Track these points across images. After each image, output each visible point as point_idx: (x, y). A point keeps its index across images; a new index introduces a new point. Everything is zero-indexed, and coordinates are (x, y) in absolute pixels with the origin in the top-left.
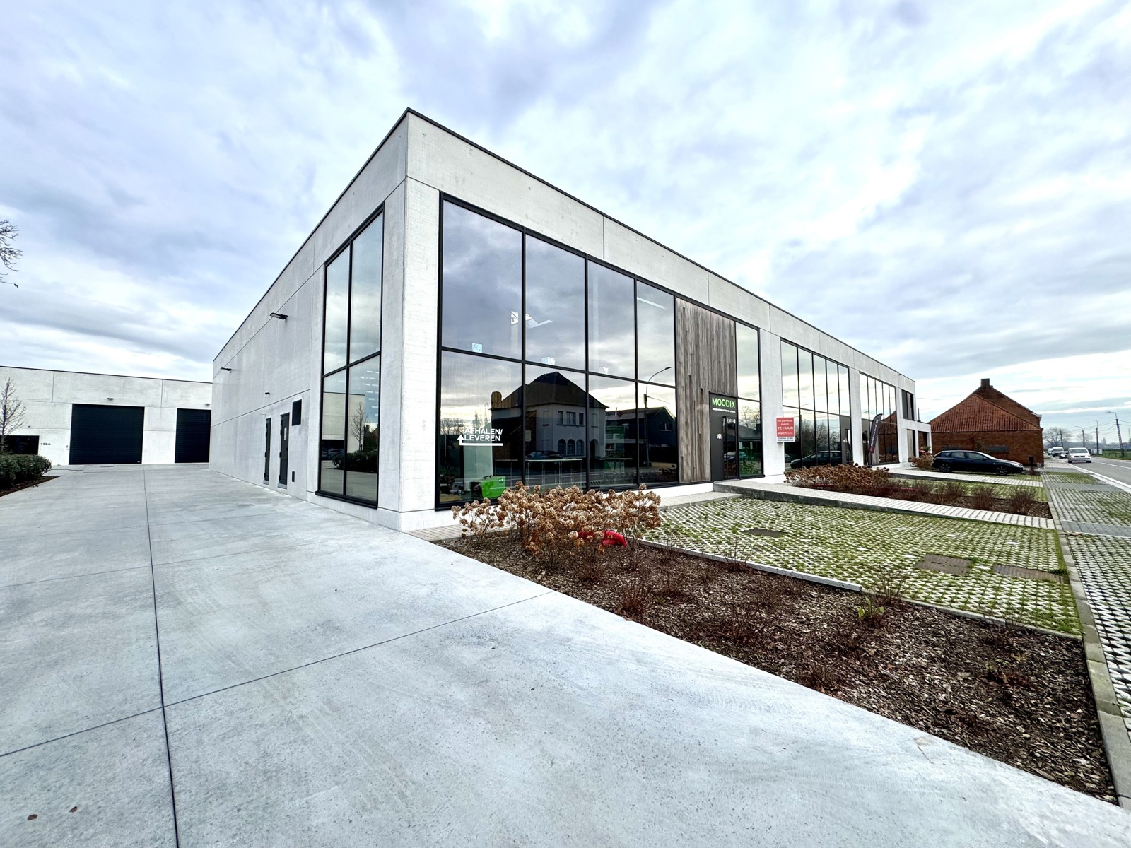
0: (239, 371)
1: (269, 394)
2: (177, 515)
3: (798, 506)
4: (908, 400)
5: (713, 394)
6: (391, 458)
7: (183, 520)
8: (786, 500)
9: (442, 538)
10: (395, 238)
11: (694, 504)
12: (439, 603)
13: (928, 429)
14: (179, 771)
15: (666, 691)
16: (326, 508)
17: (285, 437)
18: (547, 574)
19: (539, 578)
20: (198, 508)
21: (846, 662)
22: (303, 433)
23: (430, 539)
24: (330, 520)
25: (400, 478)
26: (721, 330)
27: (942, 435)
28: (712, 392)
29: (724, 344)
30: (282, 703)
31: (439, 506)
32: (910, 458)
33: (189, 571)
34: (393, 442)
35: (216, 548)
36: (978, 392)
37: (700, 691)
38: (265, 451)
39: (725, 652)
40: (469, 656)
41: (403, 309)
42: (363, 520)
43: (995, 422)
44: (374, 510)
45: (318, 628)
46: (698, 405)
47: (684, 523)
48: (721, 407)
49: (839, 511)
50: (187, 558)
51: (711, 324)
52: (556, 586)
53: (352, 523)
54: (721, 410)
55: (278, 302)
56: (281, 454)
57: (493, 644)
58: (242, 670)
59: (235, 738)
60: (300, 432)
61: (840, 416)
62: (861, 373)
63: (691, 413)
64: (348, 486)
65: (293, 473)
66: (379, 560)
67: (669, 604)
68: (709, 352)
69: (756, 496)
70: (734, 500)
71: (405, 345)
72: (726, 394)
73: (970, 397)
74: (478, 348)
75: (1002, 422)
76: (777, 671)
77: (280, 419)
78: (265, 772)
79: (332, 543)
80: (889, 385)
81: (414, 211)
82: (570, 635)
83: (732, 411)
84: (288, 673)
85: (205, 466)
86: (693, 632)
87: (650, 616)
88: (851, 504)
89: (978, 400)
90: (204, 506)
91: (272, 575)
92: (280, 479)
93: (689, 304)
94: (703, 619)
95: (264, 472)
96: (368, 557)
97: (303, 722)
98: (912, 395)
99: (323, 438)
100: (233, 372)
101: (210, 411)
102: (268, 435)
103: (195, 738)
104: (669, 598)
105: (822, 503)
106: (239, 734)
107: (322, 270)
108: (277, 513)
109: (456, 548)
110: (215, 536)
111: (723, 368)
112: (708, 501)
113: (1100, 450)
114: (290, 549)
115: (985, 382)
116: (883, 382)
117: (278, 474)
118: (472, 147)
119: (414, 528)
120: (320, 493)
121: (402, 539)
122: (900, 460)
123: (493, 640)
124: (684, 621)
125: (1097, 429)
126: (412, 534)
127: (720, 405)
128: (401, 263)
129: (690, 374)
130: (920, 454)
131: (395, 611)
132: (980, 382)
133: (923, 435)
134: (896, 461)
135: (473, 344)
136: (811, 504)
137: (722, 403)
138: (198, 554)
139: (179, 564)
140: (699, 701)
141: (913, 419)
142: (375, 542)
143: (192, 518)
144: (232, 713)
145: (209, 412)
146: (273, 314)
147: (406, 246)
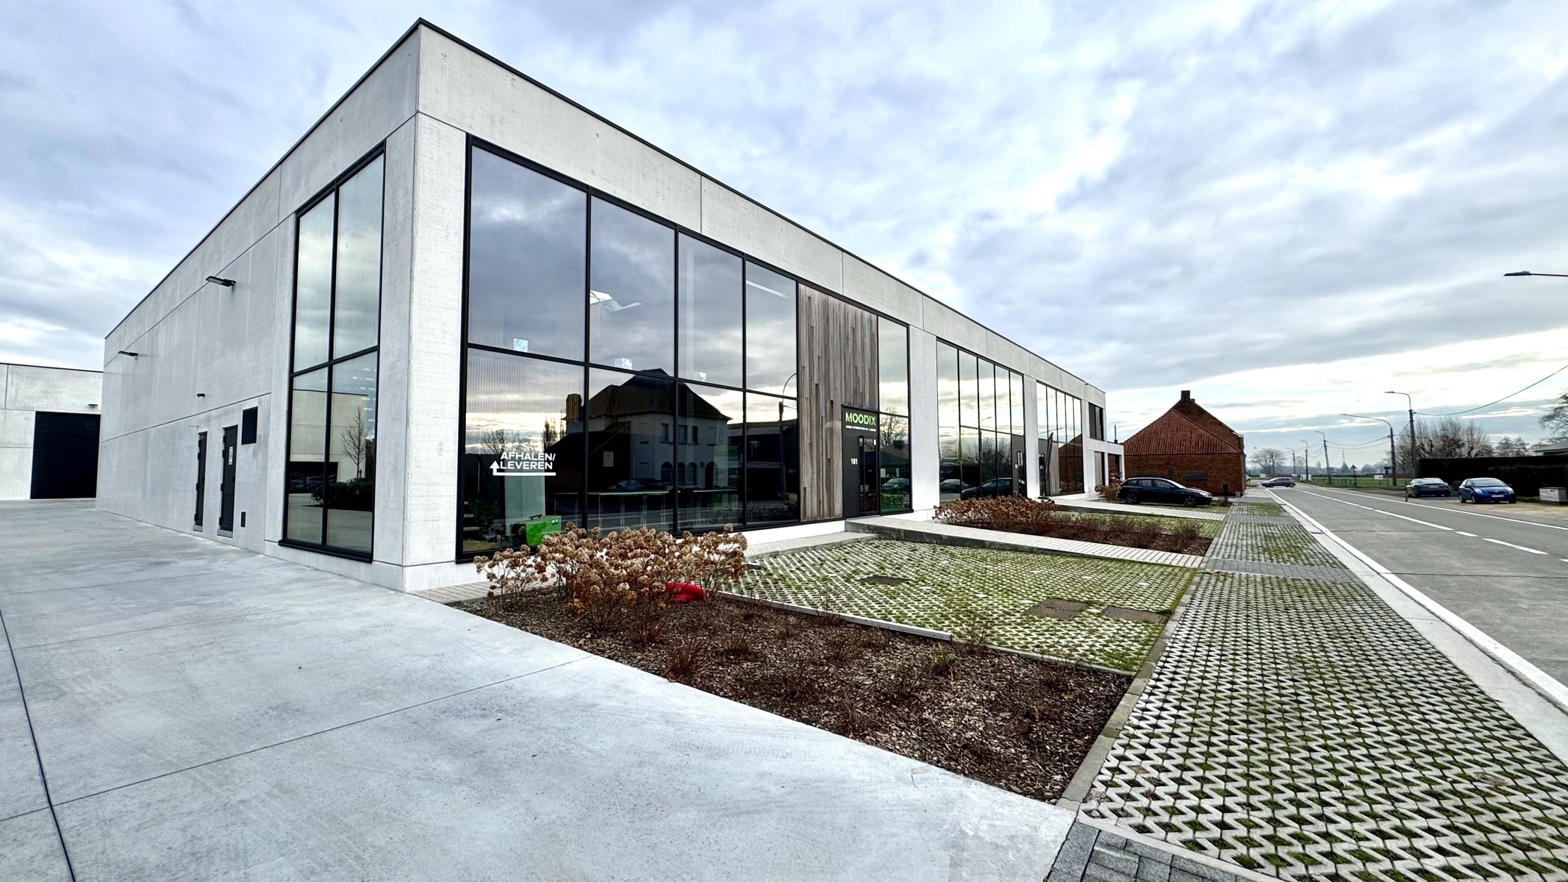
0: (153, 357)
1: (203, 395)
2: (47, 579)
3: (938, 548)
4: (1096, 417)
5: (847, 408)
6: (392, 493)
7: (57, 587)
8: (927, 540)
9: (462, 598)
10: (401, 193)
11: (814, 548)
12: (442, 676)
13: (1120, 451)
14: (80, 863)
15: (687, 748)
16: (295, 564)
17: (231, 460)
18: (592, 637)
19: (581, 642)
20: (82, 568)
21: (894, 710)
22: (260, 457)
23: (445, 601)
24: (299, 580)
25: (404, 520)
26: (859, 325)
27: (1136, 458)
28: (847, 405)
29: (863, 343)
30: (218, 790)
31: (462, 557)
32: (1096, 487)
33: (73, 653)
34: (395, 470)
35: (116, 623)
36: (1177, 407)
37: (722, 745)
38: (196, 482)
39: (769, 708)
40: (465, 729)
41: (411, 292)
42: (351, 578)
43: (1193, 444)
44: (368, 565)
45: (270, 711)
46: (826, 422)
47: (792, 571)
48: (858, 424)
49: (983, 552)
50: (71, 638)
51: (846, 317)
52: (600, 651)
53: (333, 584)
54: (858, 428)
55: (219, 259)
56: (222, 486)
57: (500, 715)
58: (162, 761)
59: (153, 828)
60: (255, 454)
61: (1011, 434)
62: (1038, 381)
63: (817, 432)
64: (330, 532)
65: (243, 514)
66: (367, 629)
67: (730, 662)
68: (843, 354)
69: (894, 536)
70: (867, 542)
71: (414, 340)
72: (864, 407)
73: (1170, 411)
74: (521, 346)
75: (1201, 444)
76: (815, 722)
77: (222, 434)
78: (193, 854)
79: (301, 609)
80: (1074, 397)
81: (428, 159)
82: (597, 701)
83: (871, 430)
84: (226, 761)
85: (89, 504)
86: (747, 692)
87: (701, 677)
88: (999, 544)
89: (1177, 416)
90: (92, 566)
91: (206, 654)
92: (220, 523)
93: (817, 293)
94: (762, 678)
95: (194, 513)
96: (352, 626)
97: (244, 806)
98: (1101, 410)
99: (291, 460)
100: (139, 357)
101: (99, 416)
102: (202, 457)
103: (99, 832)
104: (732, 657)
105: (968, 543)
106: (159, 823)
107: (292, 220)
108: (216, 572)
109: (480, 611)
110: (113, 607)
111: (860, 373)
112: (833, 544)
113: (1310, 475)
114: (235, 621)
115: (1186, 394)
116: (1066, 393)
117: (218, 515)
118: (515, 77)
119: (425, 587)
120: (286, 542)
121: (403, 602)
122: (1086, 490)
123: (500, 711)
124: (741, 680)
125: (1306, 451)
126: (421, 595)
127: (855, 422)
128: (408, 228)
129: (816, 382)
130: (1110, 481)
131: (380, 687)
132: (1180, 394)
133: (1115, 459)
134: (1081, 490)
135: (515, 340)
136: (954, 546)
137: (858, 419)
138: (87, 631)
139: (58, 645)
140: (715, 753)
141: (1102, 439)
142: (361, 608)
143: (70, 584)
144: (149, 804)
145: (97, 418)
146: (211, 279)
147: (416, 207)
